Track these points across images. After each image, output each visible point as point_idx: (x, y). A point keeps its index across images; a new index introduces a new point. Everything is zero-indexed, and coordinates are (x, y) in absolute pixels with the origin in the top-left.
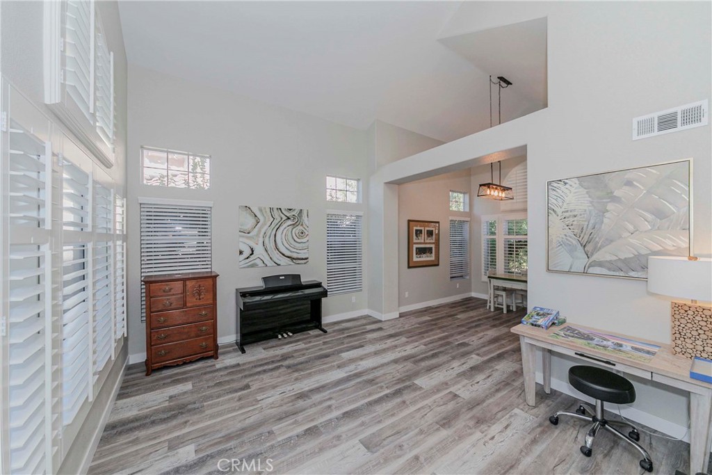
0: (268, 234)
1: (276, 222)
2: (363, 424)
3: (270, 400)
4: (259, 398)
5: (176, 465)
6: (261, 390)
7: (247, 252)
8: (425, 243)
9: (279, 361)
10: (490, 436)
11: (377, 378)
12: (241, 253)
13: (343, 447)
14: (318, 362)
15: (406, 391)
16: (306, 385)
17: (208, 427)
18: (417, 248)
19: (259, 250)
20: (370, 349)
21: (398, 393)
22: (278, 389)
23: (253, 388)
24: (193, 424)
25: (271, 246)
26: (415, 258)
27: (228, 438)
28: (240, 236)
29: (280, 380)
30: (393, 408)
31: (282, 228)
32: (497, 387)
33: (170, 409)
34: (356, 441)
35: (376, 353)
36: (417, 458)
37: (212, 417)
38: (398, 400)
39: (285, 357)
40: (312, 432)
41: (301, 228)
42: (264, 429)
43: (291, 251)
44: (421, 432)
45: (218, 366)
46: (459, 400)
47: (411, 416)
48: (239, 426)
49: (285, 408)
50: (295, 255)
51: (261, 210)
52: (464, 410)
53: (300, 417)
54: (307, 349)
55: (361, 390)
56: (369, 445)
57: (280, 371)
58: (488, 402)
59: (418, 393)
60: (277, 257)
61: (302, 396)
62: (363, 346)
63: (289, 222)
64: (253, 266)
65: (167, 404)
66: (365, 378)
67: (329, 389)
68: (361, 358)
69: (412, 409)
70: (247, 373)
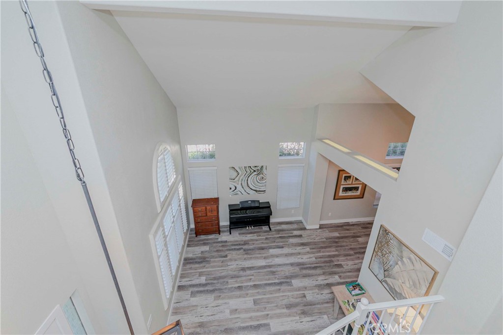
0: (244, 180)
1: (248, 173)
2: (258, 293)
3: (232, 267)
4: (229, 264)
5: (200, 283)
6: (231, 260)
7: (233, 188)
8: (352, 184)
9: (243, 245)
10: (301, 321)
11: (277, 271)
12: (230, 189)
13: (247, 299)
14: (258, 252)
15: (285, 284)
16: (247, 264)
17: (210, 271)
18: (343, 188)
19: (239, 187)
20: (286, 250)
21: (280, 284)
22: (236, 262)
23: (228, 258)
24: (207, 268)
25: (245, 184)
26: (341, 194)
27: (215, 279)
28: (230, 181)
29: (239, 257)
30: (274, 291)
31: (251, 176)
32: (329, 301)
33: (200, 258)
34: (252, 298)
35: (286, 255)
36: (268, 315)
37: (213, 267)
38: (278, 287)
39: (246, 243)
40: (240, 288)
41: (262, 175)
42: (225, 280)
43: (256, 187)
44: (277, 306)
45: (219, 240)
46: (305, 299)
47: (278, 297)
48: (219, 275)
49: (235, 273)
50: (258, 189)
51: (240, 168)
52: (302, 305)
53: (239, 279)
54: (257, 240)
55: (267, 275)
56: (255, 302)
57: (241, 251)
58: (317, 306)
59: (290, 287)
60: (248, 190)
61: (243, 269)
62: (282, 247)
63: (255, 173)
64: (236, 194)
65: (200, 255)
66: (271, 269)
67: (255, 270)
68: (277, 256)
69: (282, 294)
70: (228, 248)
